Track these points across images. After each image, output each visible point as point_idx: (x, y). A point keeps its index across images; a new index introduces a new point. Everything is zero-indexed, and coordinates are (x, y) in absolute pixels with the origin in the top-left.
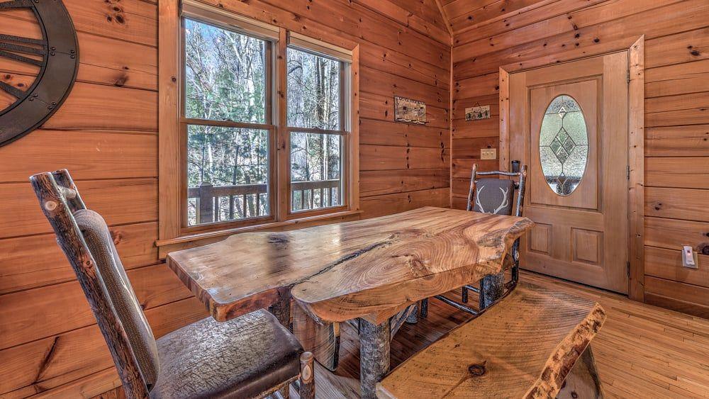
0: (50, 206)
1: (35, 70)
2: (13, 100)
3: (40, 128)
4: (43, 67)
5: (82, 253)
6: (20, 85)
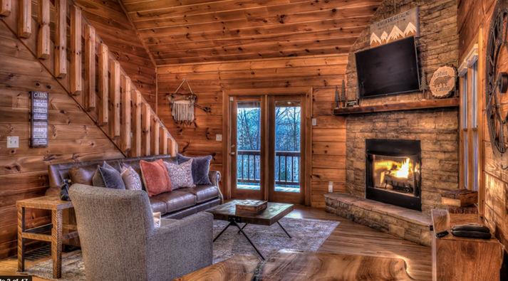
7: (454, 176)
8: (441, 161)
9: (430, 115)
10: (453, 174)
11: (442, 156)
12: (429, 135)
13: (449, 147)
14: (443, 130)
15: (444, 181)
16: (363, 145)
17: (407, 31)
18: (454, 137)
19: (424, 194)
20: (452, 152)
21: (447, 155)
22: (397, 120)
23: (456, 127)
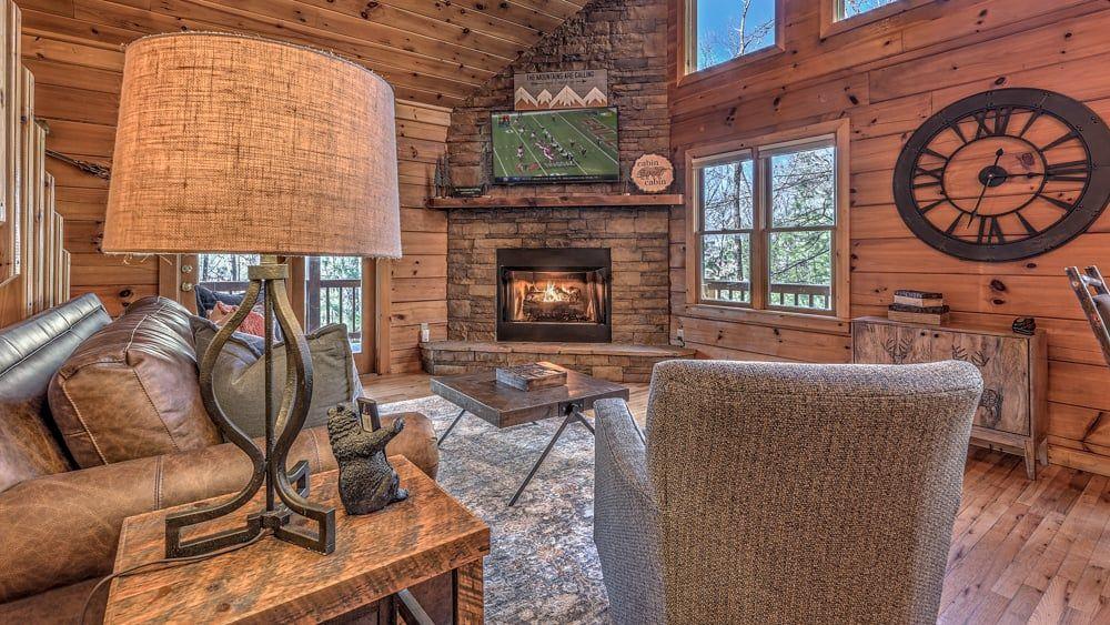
0: (1075, 284)
1: (1081, 185)
2: (1064, 212)
3: (1085, 232)
4: (1087, 181)
5: (1094, 312)
6: (1070, 199)
7: (664, 291)
8: (643, 274)
9: (625, 215)
10: (662, 288)
11: (645, 267)
12: (625, 241)
13: (658, 256)
14: (649, 234)
15: (649, 298)
16: (493, 259)
17: (590, 97)
18: (664, 243)
19: (615, 319)
20: (661, 261)
21: (654, 266)
22: (568, 221)
23: (666, 231)
